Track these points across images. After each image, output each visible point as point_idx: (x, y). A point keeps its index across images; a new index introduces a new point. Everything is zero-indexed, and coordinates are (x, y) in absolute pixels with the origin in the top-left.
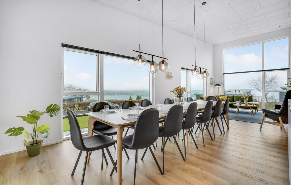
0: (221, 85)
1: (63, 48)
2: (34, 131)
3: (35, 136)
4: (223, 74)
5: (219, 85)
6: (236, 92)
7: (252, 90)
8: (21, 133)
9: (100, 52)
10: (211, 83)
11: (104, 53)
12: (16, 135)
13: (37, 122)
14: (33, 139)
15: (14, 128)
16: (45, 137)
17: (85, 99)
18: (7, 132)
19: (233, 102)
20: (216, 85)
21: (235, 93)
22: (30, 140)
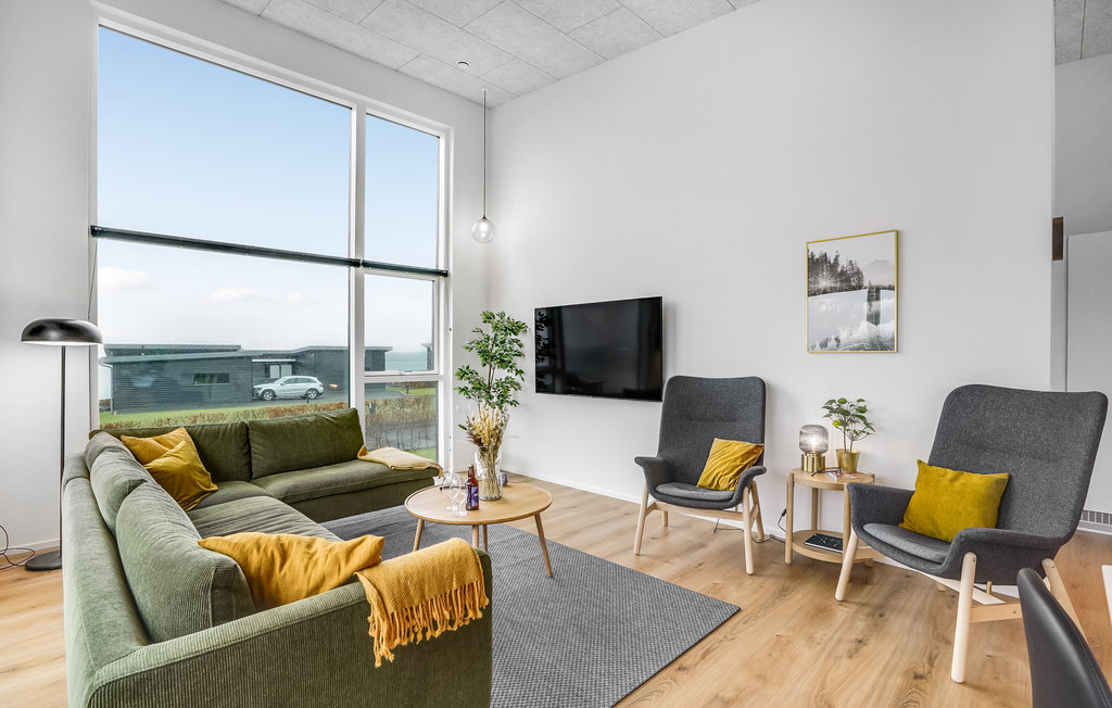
5: (71, 329)
20: (36, 333)
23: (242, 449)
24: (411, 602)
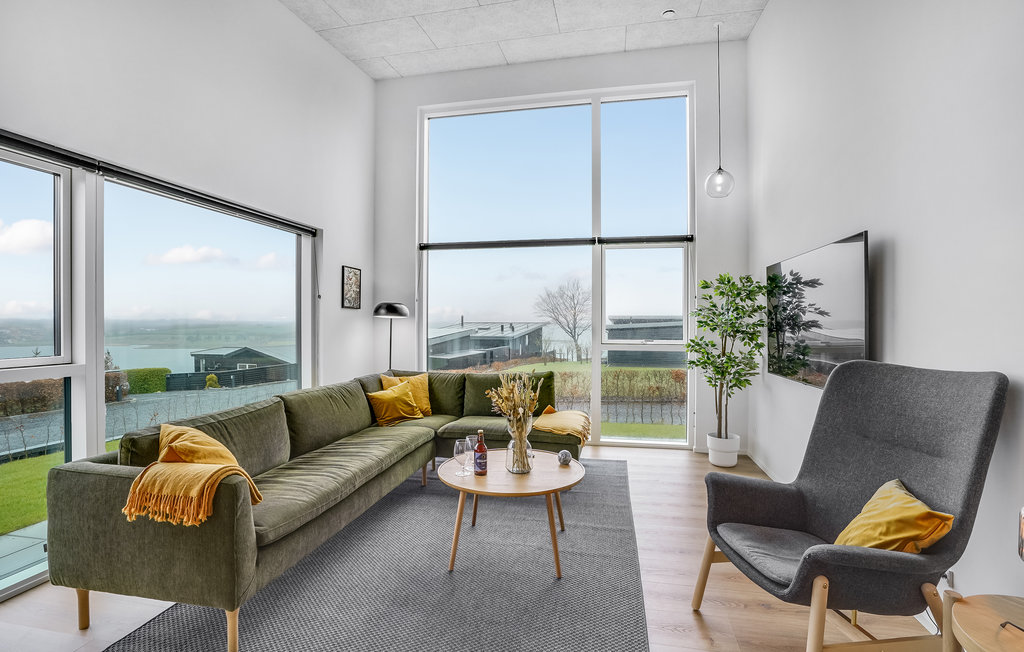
0: (405, 309)
4: (423, 247)
5: (392, 309)
6: (502, 329)
7: (545, 324)
10: (351, 294)
19: (460, 415)
20: (377, 311)
21: (500, 335)
23: (457, 393)
24: (152, 490)
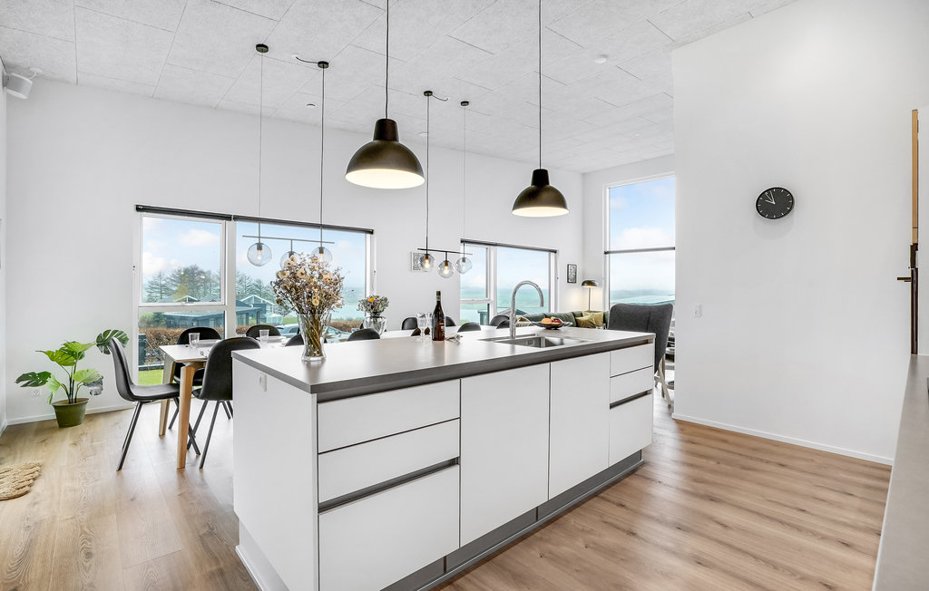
0: (597, 283)
1: (139, 213)
2: (71, 380)
3: (71, 389)
4: (606, 253)
5: (590, 283)
8: (44, 382)
9: (228, 218)
10: (572, 276)
11: (237, 218)
12: (36, 385)
13: (75, 363)
14: (69, 396)
15: (33, 374)
16: (93, 393)
17: (274, 315)
18: (19, 380)
20: (583, 284)
22: (61, 397)
